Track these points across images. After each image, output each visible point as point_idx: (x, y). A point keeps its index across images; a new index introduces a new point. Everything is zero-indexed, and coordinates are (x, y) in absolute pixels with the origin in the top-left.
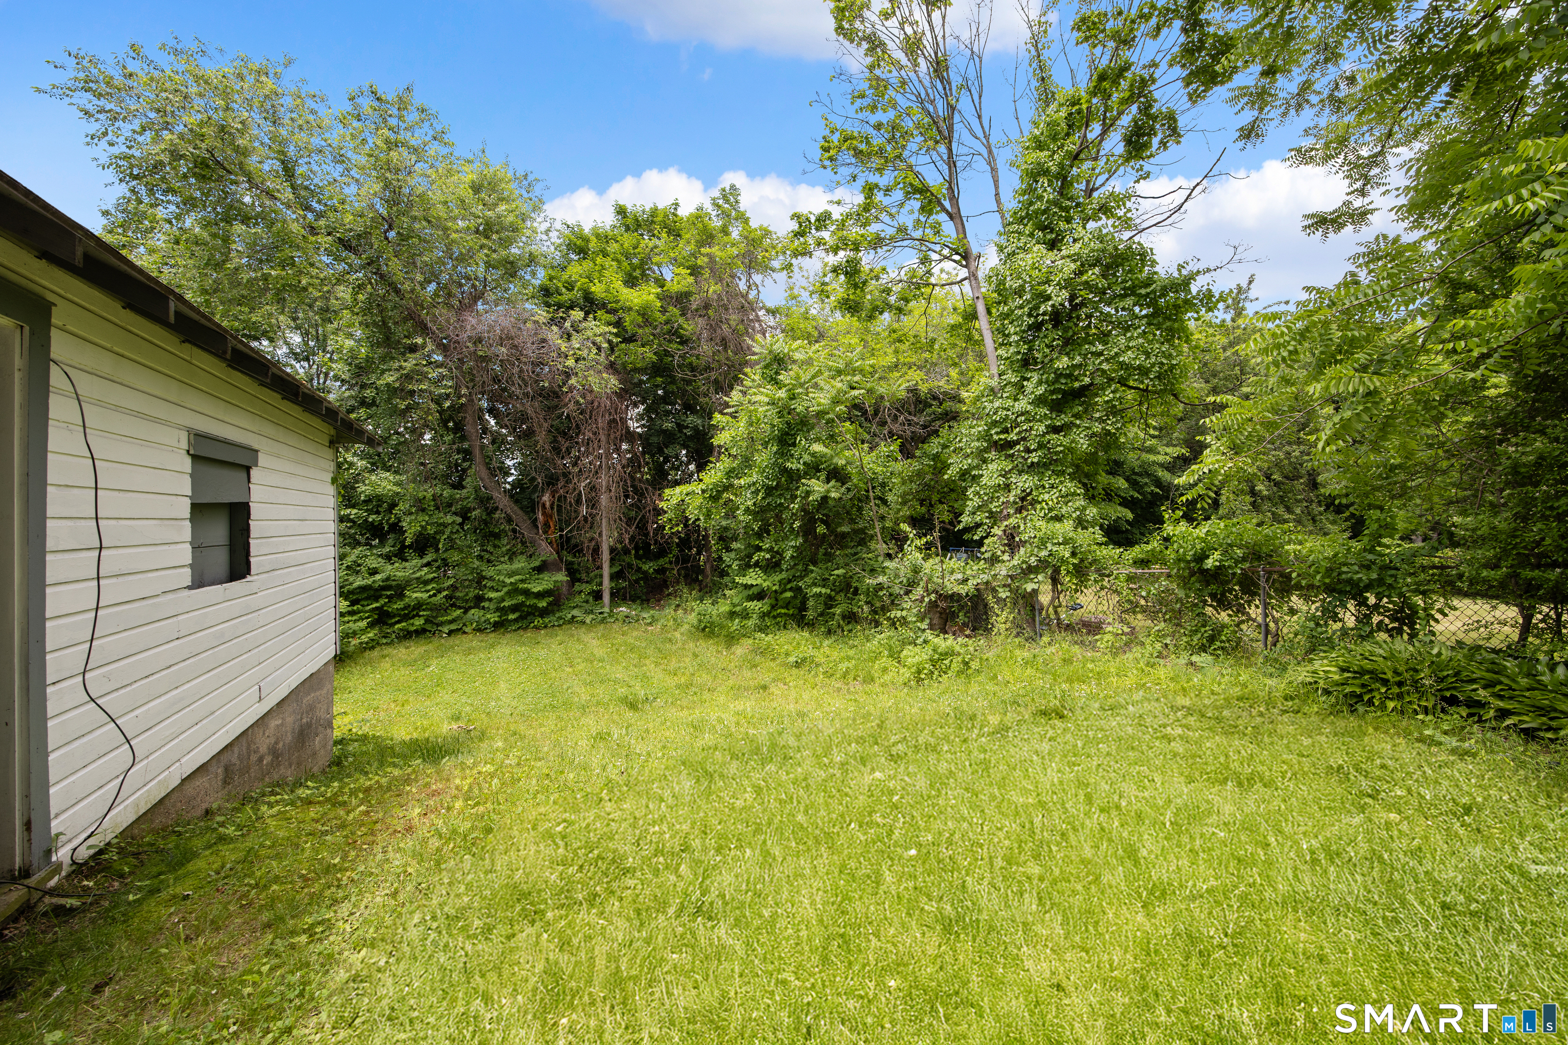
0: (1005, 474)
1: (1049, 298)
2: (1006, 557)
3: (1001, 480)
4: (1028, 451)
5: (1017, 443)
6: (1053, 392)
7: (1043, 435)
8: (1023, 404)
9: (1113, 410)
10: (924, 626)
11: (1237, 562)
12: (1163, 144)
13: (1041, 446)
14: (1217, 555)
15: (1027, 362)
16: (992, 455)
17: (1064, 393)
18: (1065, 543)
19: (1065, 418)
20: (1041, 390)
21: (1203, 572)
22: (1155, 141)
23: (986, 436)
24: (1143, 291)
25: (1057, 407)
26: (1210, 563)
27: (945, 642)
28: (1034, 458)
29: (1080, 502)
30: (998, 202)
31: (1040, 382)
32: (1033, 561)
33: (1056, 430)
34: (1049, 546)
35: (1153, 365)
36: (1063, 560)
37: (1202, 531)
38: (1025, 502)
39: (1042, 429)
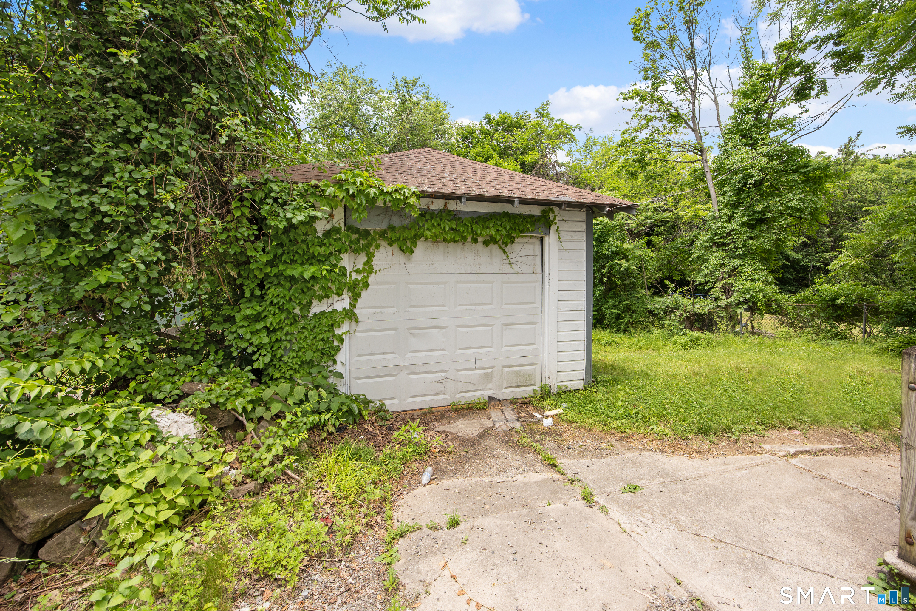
0: (722, 258)
1: (752, 176)
2: (724, 297)
3: (722, 262)
4: (736, 248)
5: (729, 244)
6: (750, 220)
7: (745, 241)
8: (733, 225)
9: (782, 229)
10: (682, 327)
11: (852, 301)
12: (818, 95)
13: (744, 246)
14: (843, 298)
15: (736, 205)
16: (714, 249)
17: (757, 220)
18: (760, 291)
19: (756, 233)
20: (745, 219)
21: (834, 306)
22: (813, 93)
23: (711, 240)
24: (803, 171)
25: (752, 227)
26: (839, 302)
27: (697, 334)
28: (740, 251)
29: (765, 273)
30: (719, 122)
31: (743, 215)
32: (741, 299)
33: (751, 238)
34: (751, 293)
35: (807, 208)
36: (759, 299)
37: (835, 288)
38: (734, 272)
39: (745, 238)
